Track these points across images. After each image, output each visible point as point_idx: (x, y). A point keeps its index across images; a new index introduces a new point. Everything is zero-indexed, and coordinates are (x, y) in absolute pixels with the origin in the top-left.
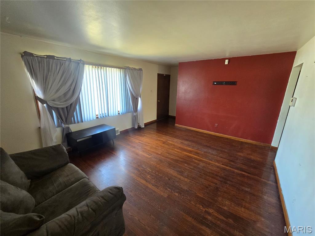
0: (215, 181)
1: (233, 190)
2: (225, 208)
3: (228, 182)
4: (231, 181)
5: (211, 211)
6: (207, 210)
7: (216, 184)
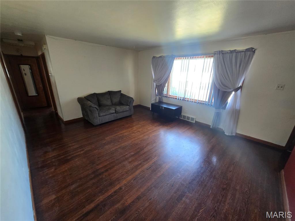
0: (101, 166)
1: (83, 174)
2: (77, 160)
3: (93, 176)
4: (91, 179)
5: (82, 152)
6: (84, 151)
7: (98, 165)
